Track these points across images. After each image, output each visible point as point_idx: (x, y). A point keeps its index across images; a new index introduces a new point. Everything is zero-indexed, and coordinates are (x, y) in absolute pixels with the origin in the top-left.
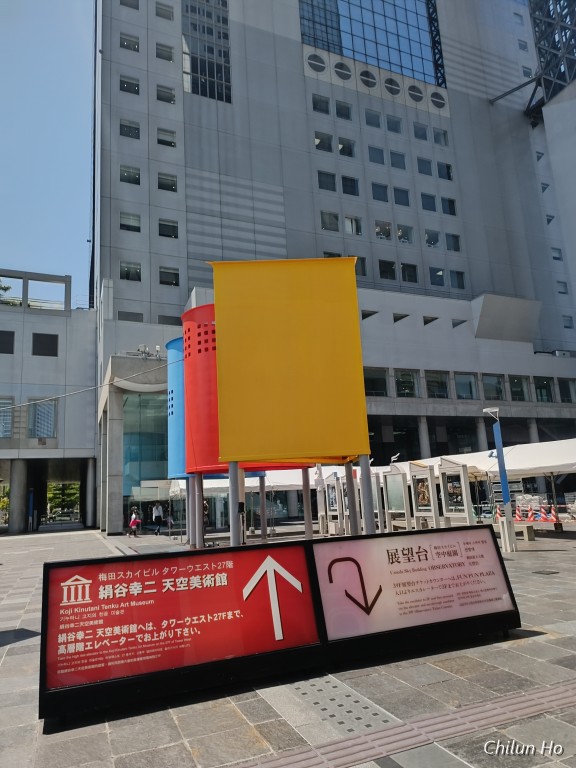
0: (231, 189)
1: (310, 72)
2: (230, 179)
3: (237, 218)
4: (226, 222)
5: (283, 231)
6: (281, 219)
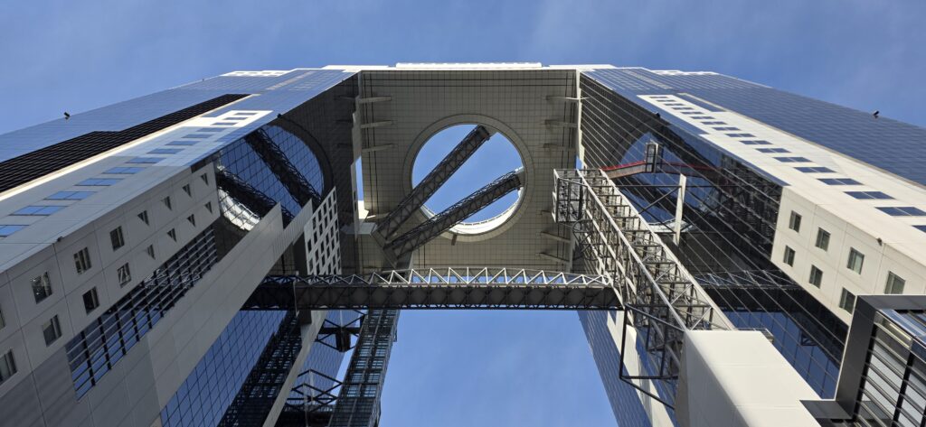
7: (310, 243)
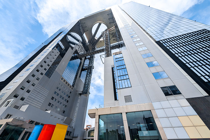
0: (42, 89)
1: (61, 79)
2: (43, 88)
3: (40, 93)
4: (38, 93)
5: (45, 98)
6: (46, 96)
7: (78, 50)
